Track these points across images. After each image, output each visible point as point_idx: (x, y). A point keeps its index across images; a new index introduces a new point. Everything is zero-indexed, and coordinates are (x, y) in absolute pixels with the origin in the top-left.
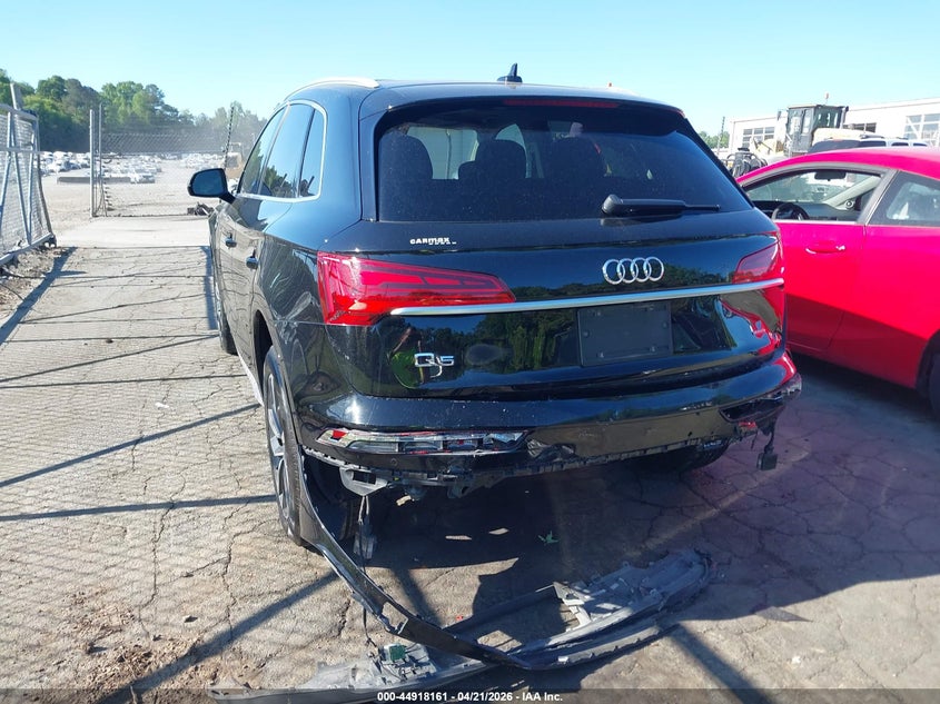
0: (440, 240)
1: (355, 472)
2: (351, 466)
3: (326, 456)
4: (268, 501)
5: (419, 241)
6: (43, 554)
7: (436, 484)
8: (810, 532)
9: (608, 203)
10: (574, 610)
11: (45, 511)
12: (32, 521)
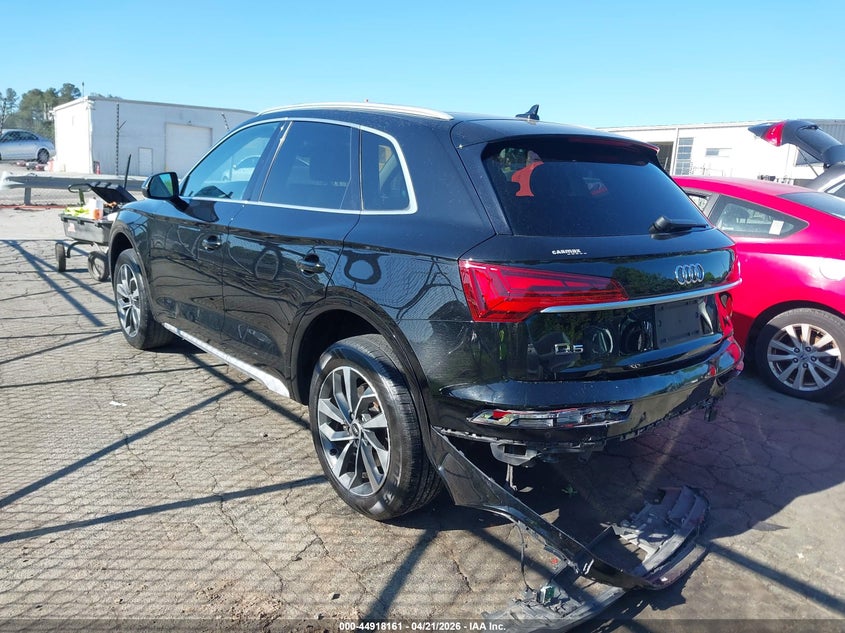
0: (574, 251)
1: (506, 446)
2: (502, 441)
3: (471, 434)
4: (312, 483)
5: (558, 252)
6: (132, 558)
7: (577, 451)
8: (738, 465)
9: (660, 221)
10: (635, 542)
11: (92, 517)
12: (88, 528)
